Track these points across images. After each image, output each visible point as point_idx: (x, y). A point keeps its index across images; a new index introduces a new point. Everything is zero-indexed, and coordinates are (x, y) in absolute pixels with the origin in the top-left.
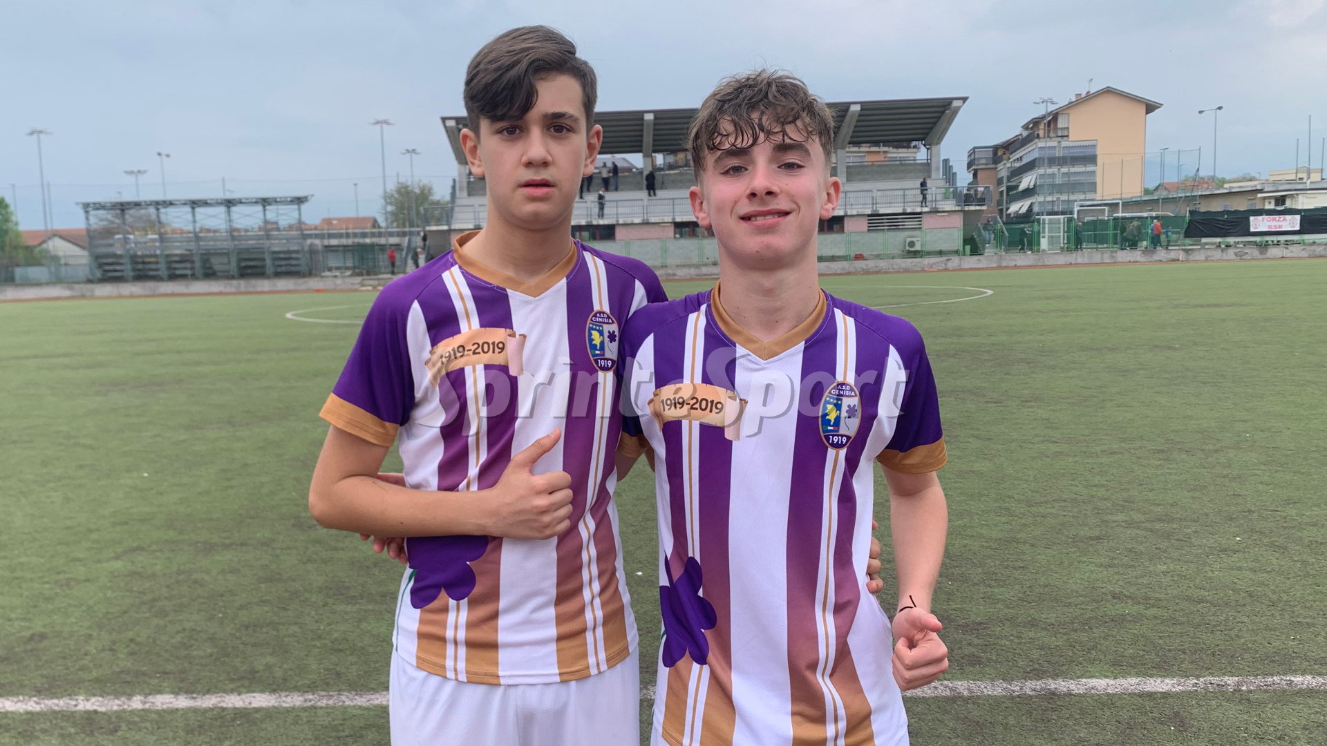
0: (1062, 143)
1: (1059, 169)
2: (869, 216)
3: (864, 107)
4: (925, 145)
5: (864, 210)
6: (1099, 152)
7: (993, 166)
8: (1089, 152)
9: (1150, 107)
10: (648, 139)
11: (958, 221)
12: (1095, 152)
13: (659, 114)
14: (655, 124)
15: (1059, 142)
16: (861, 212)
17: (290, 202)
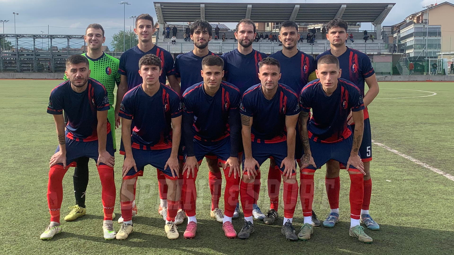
0: (425, 26)
1: (424, 38)
3: (348, 6)
4: (373, 24)
6: (442, 30)
7: (392, 35)
8: (437, 30)
11: (390, 59)
12: (440, 31)
13: (254, 5)
14: (252, 10)
17: (81, 37)
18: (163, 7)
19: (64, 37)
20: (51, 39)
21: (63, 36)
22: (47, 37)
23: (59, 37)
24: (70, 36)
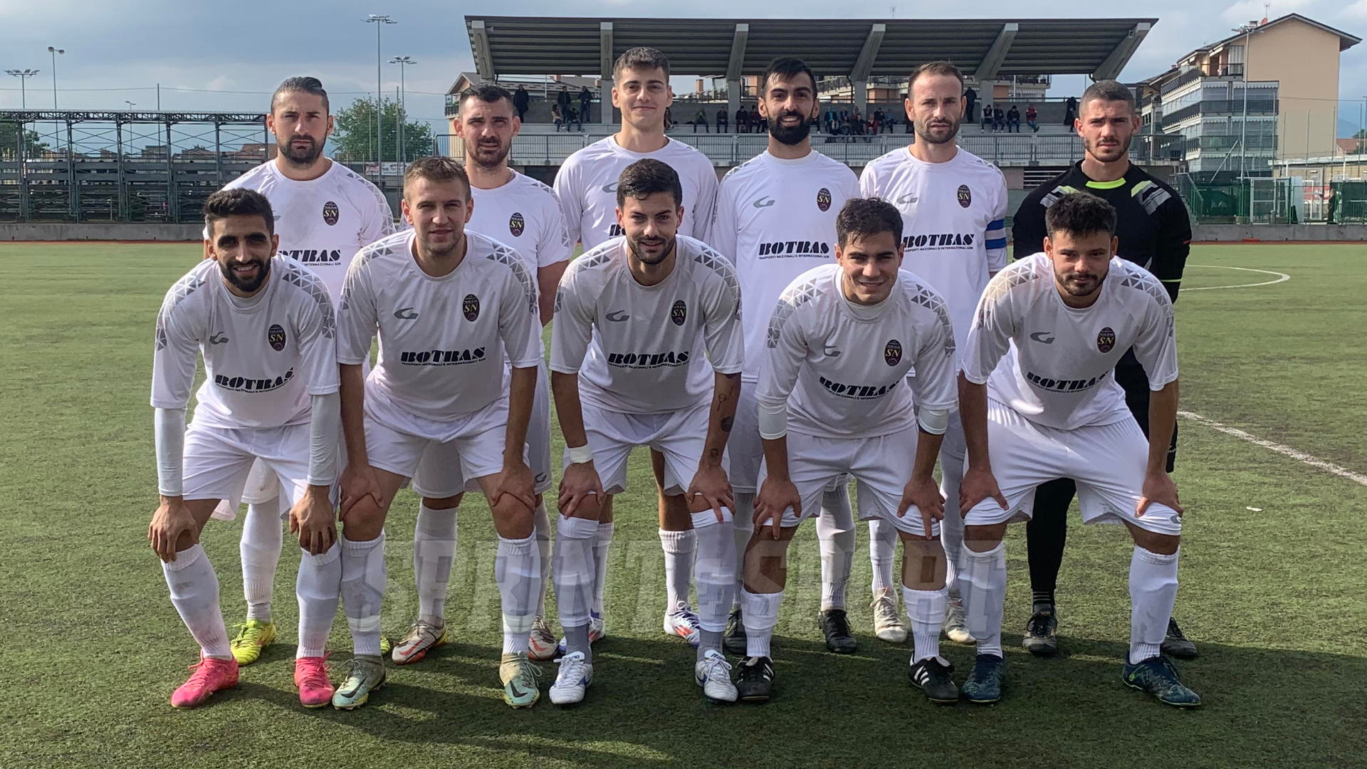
0: (1234, 83)
1: (1230, 117)
2: (1026, 168)
3: (1023, 27)
5: (1019, 161)
6: (1281, 95)
8: (1268, 96)
9: (1346, 42)
10: (737, 55)
12: (1276, 96)
13: (757, 26)
14: (749, 39)
15: (1231, 82)
16: (1016, 163)
17: (254, 120)
18: (492, 30)
19: (206, 120)
20: (169, 125)
21: (203, 117)
22: (156, 119)
23: (190, 120)
24: (223, 115)
